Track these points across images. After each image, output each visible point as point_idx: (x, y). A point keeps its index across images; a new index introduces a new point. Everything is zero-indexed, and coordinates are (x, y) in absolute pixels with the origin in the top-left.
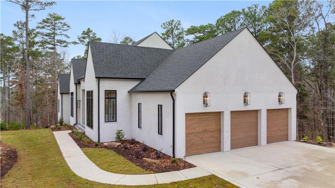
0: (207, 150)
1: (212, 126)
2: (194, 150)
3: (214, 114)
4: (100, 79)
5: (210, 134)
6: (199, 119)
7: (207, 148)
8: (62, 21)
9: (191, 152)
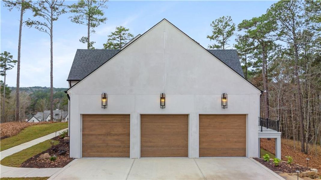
0: (112, 154)
1: (119, 129)
2: (94, 152)
3: (122, 116)
4: (71, 81)
5: (115, 137)
6: (102, 120)
7: (112, 152)
8: (127, 32)
9: (91, 154)
